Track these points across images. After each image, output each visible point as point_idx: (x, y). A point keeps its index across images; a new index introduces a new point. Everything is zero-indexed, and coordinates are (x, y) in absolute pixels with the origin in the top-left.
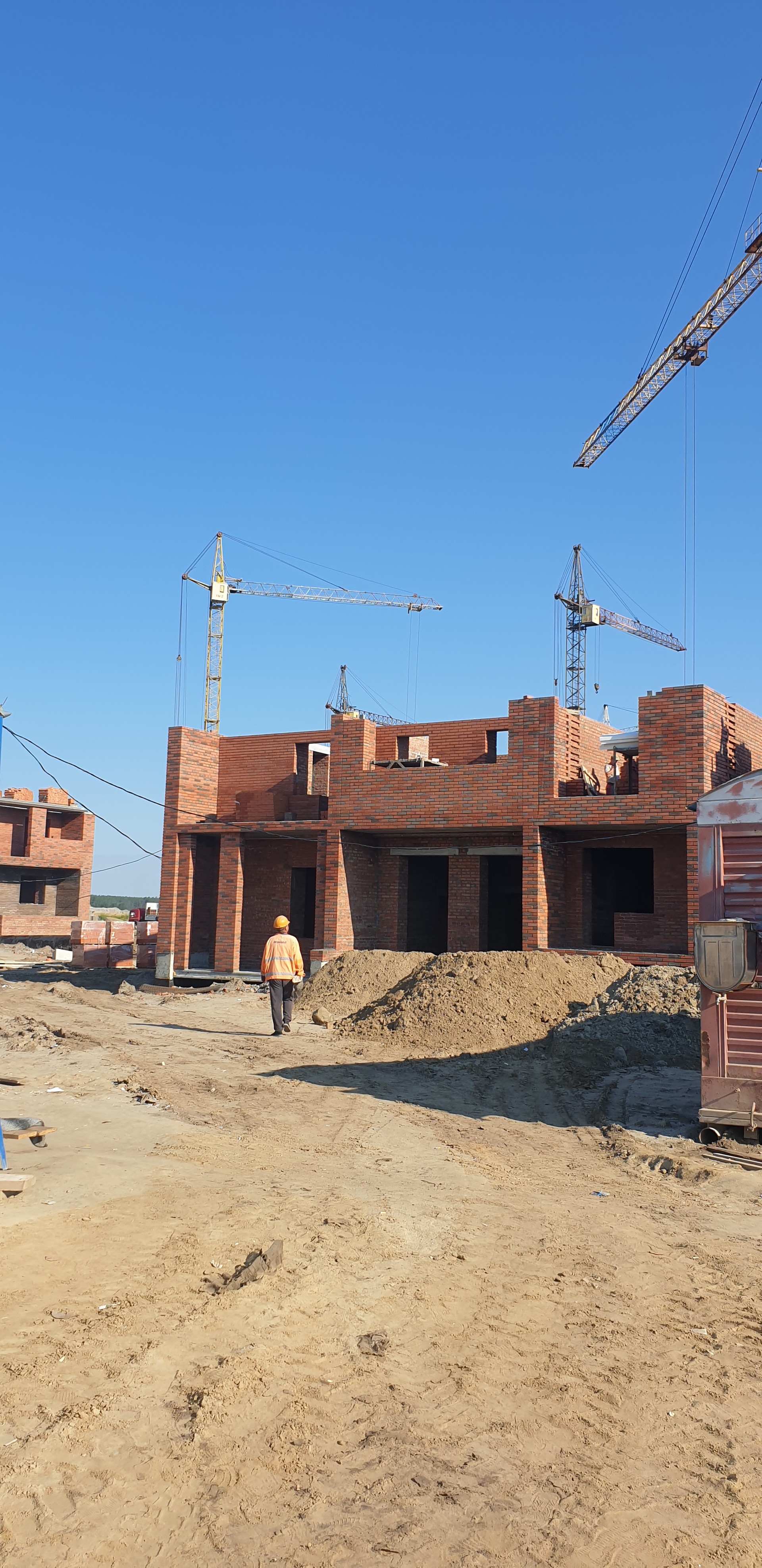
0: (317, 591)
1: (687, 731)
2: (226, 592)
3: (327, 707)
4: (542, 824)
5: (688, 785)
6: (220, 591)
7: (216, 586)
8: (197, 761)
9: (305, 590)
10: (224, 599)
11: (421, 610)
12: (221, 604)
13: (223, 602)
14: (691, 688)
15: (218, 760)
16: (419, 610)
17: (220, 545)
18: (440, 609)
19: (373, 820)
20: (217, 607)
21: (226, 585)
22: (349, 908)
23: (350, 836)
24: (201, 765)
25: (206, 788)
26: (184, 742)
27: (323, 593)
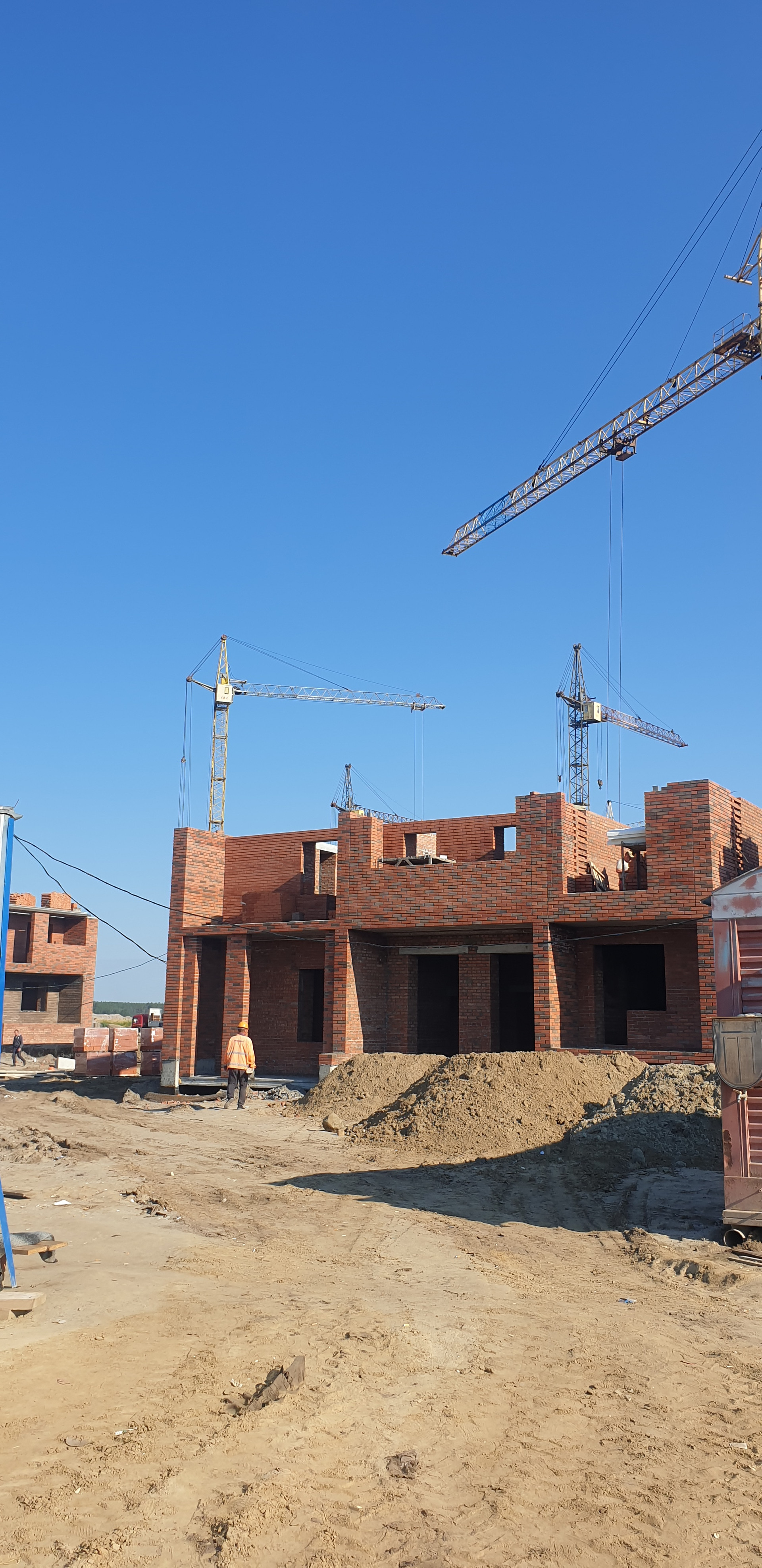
0: (321, 692)
1: (694, 826)
2: (231, 694)
3: (332, 805)
4: (552, 920)
5: (697, 880)
6: (225, 693)
7: (221, 688)
8: (203, 862)
9: (309, 691)
10: (229, 700)
11: (424, 708)
12: (226, 706)
13: (228, 704)
14: (697, 783)
15: (224, 860)
16: (423, 709)
17: (224, 647)
18: (443, 708)
19: (382, 919)
20: (221, 709)
21: (231, 687)
22: (357, 1010)
23: (359, 936)
24: (207, 866)
25: (212, 889)
26: (190, 843)
27: (327, 693)
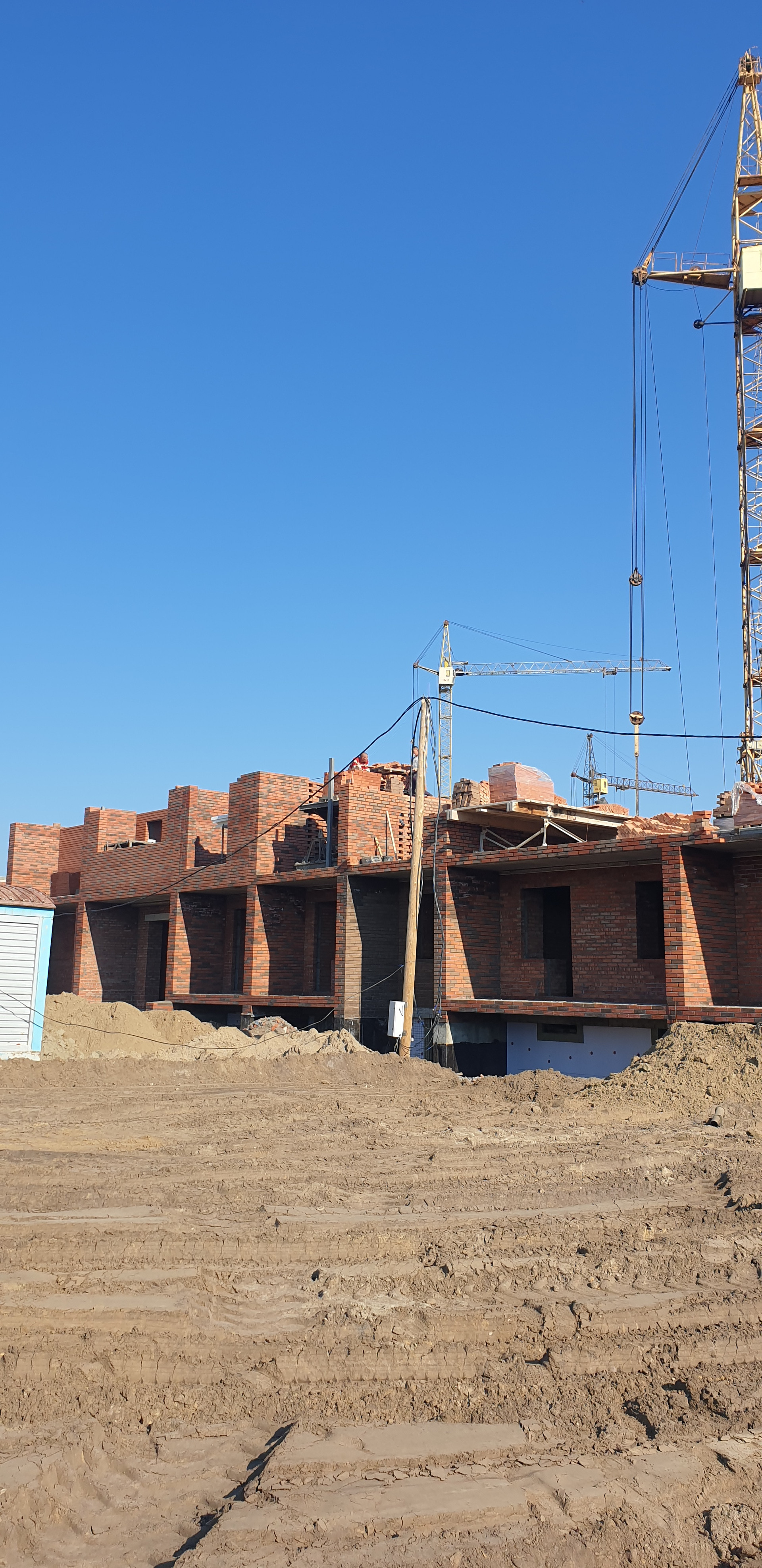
0: (541, 666)
1: (251, 809)
2: (452, 676)
4: (180, 891)
5: (250, 854)
6: (446, 676)
7: (442, 671)
8: (34, 850)
9: (529, 666)
10: (450, 682)
12: (449, 687)
13: (451, 685)
14: (254, 774)
15: (58, 847)
17: (446, 632)
18: (669, 670)
19: (101, 893)
20: (445, 691)
21: (451, 669)
22: (96, 966)
23: (89, 904)
24: (39, 852)
25: (44, 871)
27: (547, 667)
